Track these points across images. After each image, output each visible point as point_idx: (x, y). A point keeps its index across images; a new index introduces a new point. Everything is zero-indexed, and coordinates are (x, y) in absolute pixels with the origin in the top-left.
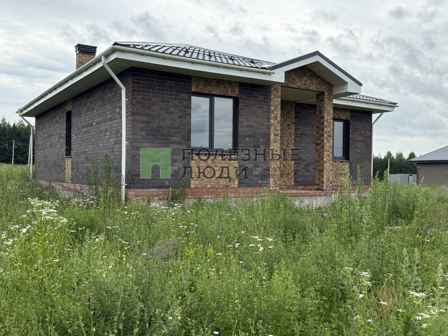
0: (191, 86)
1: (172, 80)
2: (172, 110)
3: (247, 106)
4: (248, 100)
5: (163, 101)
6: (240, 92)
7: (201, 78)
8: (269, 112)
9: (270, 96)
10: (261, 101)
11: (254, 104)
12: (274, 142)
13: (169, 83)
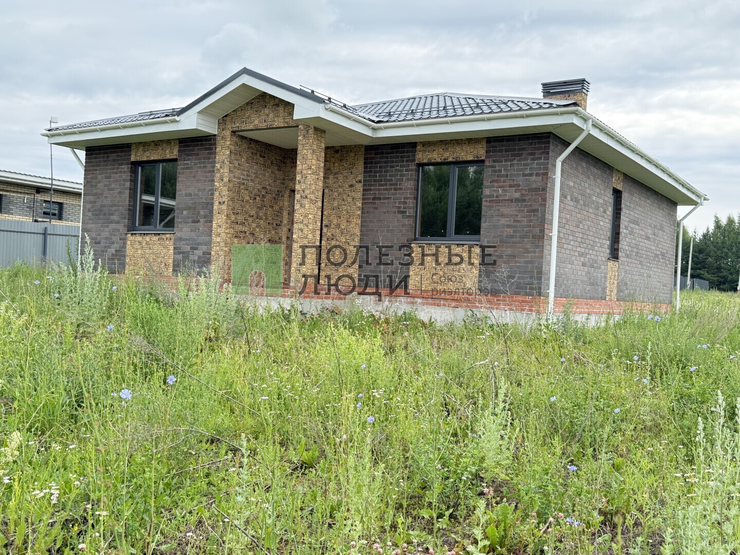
0: (130, 155)
1: (115, 152)
2: (113, 185)
3: (187, 168)
4: (188, 160)
5: (106, 178)
6: (179, 151)
7: (140, 143)
8: (214, 171)
9: (216, 148)
10: (204, 158)
11: (195, 164)
12: (219, 213)
13: (113, 156)
